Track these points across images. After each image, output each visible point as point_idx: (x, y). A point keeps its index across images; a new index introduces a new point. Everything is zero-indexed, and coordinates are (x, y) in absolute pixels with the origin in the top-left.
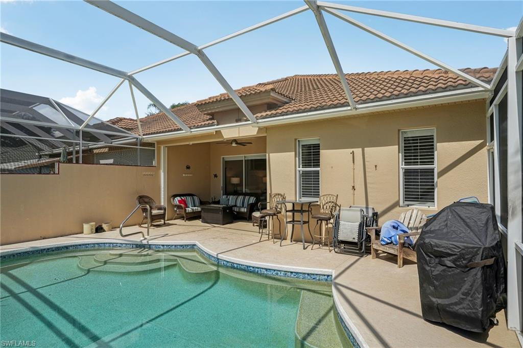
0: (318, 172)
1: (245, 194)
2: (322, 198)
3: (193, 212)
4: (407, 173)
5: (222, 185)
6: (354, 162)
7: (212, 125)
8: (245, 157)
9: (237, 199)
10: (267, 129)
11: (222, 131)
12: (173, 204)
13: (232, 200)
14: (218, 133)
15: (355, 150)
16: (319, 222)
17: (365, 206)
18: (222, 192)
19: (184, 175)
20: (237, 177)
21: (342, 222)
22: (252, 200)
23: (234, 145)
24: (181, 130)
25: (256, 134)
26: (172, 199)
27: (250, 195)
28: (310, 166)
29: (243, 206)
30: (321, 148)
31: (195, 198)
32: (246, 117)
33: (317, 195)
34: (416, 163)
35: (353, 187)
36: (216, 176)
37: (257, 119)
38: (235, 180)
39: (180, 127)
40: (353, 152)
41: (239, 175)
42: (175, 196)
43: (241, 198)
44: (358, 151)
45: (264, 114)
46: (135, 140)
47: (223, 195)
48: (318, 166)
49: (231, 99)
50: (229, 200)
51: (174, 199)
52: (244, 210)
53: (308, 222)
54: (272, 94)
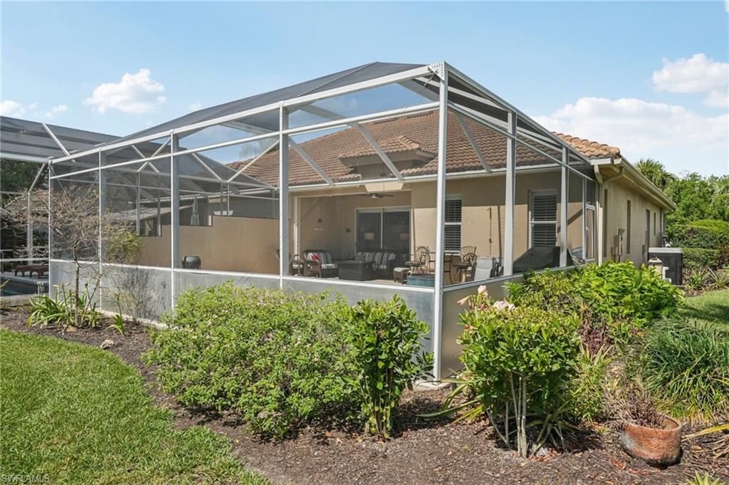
0: (459, 226)
1: (383, 251)
2: (462, 250)
3: (328, 269)
4: (536, 227)
5: (355, 240)
6: (491, 218)
7: (357, 179)
8: (383, 209)
9: (374, 256)
10: (412, 185)
11: (366, 185)
12: (307, 259)
13: (368, 256)
14: (362, 187)
15: (492, 207)
16: (459, 270)
17: (498, 256)
18: (355, 248)
19: (316, 229)
20: (371, 232)
21: (477, 269)
22: (392, 256)
23: (374, 197)
24: (323, 182)
25: (400, 188)
26: (305, 255)
27: (390, 251)
28: (452, 221)
29: (381, 264)
30: (462, 204)
31: (328, 254)
32: (392, 173)
33: (458, 247)
34: (543, 219)
35: (490, 240)
36: (348, 230)
37: (404, 176)
38: (369, 236)
39: (323, 178)
40: (490, 208)
41: (376, 230)
42: (308, 252)
43: (378, 255)
44: (495, 208)
45: (410, 171)
46: (269, 191)
47: (357, 252)
48: (459, 220)
49: (378, 155)
50: (365, 257)
51: (307, 255)
52: (383, 267)
53: (449, 272)
54: (418, 153)
